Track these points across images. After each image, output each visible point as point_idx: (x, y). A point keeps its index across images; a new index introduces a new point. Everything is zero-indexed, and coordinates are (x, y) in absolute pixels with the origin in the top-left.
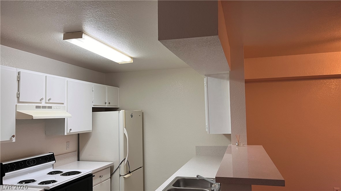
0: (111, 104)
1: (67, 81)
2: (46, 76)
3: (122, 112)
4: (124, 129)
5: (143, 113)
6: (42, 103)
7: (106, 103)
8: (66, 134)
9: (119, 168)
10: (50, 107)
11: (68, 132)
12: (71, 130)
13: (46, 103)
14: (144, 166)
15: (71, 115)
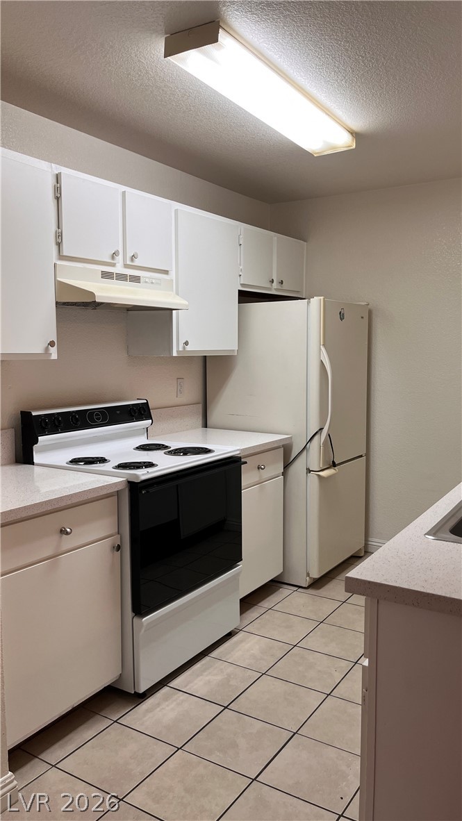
0: (285, 286)
1: (176, 211)
2: (124, 193)
3: (316, 302)
4: (320, 349)
5: (370, 312)
6: (115, 264)
7: (272, 281)
8: (175, 354)
9: (305, 452)
10: (136, 279)
11: (181, 349)
12: (186, 343)
13: (126, 266)
14: (368, 455)
15: (186, 302)
